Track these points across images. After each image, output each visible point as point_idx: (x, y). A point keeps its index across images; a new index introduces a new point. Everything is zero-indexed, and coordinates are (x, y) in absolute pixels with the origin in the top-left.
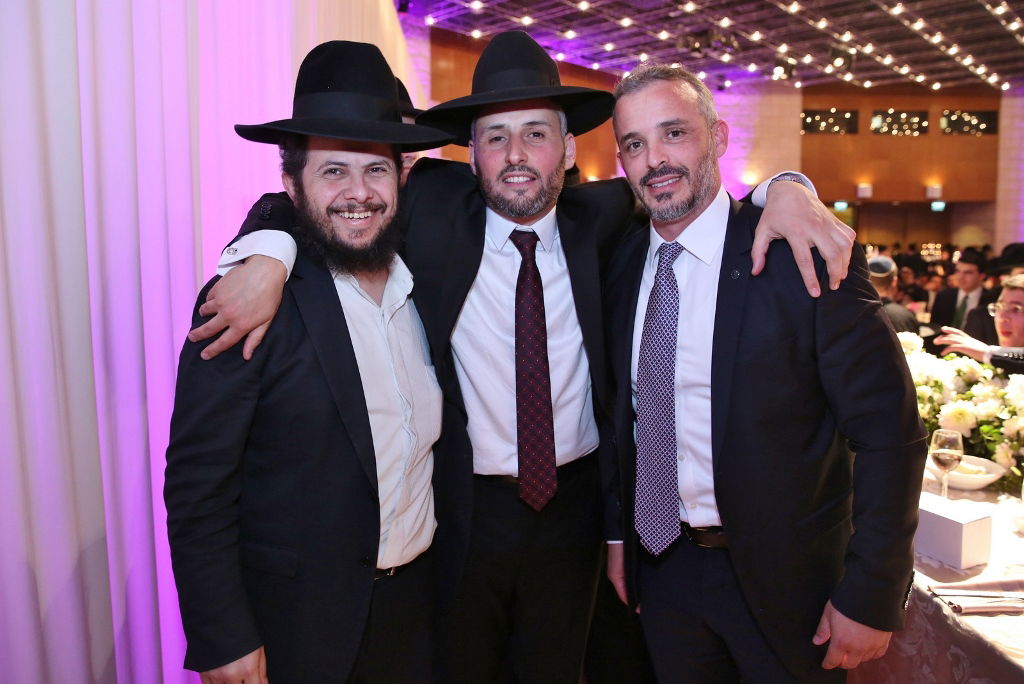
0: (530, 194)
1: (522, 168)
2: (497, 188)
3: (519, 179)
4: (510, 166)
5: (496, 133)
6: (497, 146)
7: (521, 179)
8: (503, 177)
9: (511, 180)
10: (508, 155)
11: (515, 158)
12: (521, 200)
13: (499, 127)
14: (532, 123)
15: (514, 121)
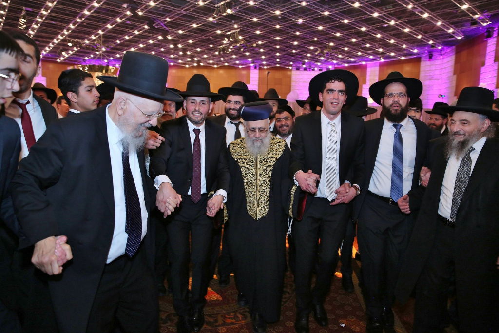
0: (199, 119)
1: (198, 112)
2: (191, 115)
3: (197, 114)
4: (196, 111)
5: (193, 101)
6: (193, 104)
7: (198, 114)
8: (193, 113)
9: (195, 114)
10: (196, 107)
11: (197, 109)
12: (197, 120)
13: (194, 100)
14: (203, 101)
15: (198, 99)
